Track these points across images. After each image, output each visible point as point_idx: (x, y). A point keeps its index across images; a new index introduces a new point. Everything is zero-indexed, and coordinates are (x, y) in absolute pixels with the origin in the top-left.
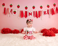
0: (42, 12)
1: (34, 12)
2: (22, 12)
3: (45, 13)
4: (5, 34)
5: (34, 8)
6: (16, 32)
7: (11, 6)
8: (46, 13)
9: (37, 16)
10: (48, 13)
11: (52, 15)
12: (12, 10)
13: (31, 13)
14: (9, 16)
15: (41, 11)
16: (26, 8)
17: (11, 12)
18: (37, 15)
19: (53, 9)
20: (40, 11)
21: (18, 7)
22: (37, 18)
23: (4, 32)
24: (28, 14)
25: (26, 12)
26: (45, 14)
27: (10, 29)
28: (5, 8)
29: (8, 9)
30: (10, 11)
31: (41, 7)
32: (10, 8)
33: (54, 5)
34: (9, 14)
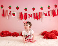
1: (34, 13)
4: (4, 37)
5: (34, 9)
6: (15, 34)
7: (10, 8)
10: (49, 15)
11: (53, 16)
12: (11, 12)
13: (31, 15)
15: (41, 13)
16: (26, 10)
17: (10, 14)
19: (54, 10)
21: (18, 8)
22: (37, 20)
23: (3, 35)
24: (28, 16)
25: (26, 14)
26: (45, 16)
27: (9, 32)
28: (4, 10)
29: (7, 11)
30: (8, 13)
31: (42, 9)
32: (9, 10)
33: (56, 6)
34: (8, 17)
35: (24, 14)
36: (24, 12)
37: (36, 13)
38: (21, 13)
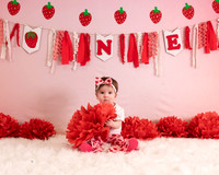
0: (160, 37)
1: (122, 37)
2: (64, 39)
3: (172, 43)
5: (120, 17)
7: (14, 8)
8: (175, 42)
9: (134, 59)
10: (187, 45)
11: (207, 51)
12: (17, 27)
13: (109, 42)
14: (3, 56)
15: (154, 35)
16: (85, 19)
17: (14, 38)
18: (137, 52)
19: (209, 23)
20: (149, 31)
21: (48, 12)
22: (136, 65)
25: (85, 39)
26: (171, 48)
27: (9, 118)
30: (7, 31)
31: (156, 16)
32: (10, 20)
34: (4, 49)
35: (75, 40)
36: (76, 30)
37: (132, 36)
38: (66, 32)
